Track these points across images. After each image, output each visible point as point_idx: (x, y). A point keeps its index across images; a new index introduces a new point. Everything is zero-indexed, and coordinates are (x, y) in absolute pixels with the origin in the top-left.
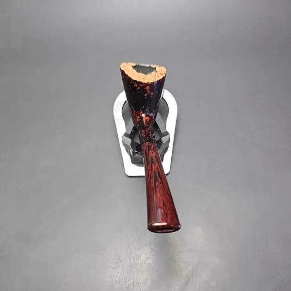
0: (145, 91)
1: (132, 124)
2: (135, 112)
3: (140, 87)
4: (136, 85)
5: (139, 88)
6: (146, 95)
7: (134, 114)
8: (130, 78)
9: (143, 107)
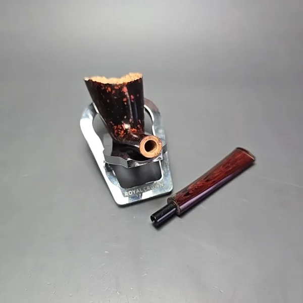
0: (122, 95)
1: (110, 141)
2: (115, 127)
3: (116, 90)
4: (109, 89)
5: (114, 91)
6: (125, 100)
7: (116, 131)
8: (100, 84)
9: (125, 117)
